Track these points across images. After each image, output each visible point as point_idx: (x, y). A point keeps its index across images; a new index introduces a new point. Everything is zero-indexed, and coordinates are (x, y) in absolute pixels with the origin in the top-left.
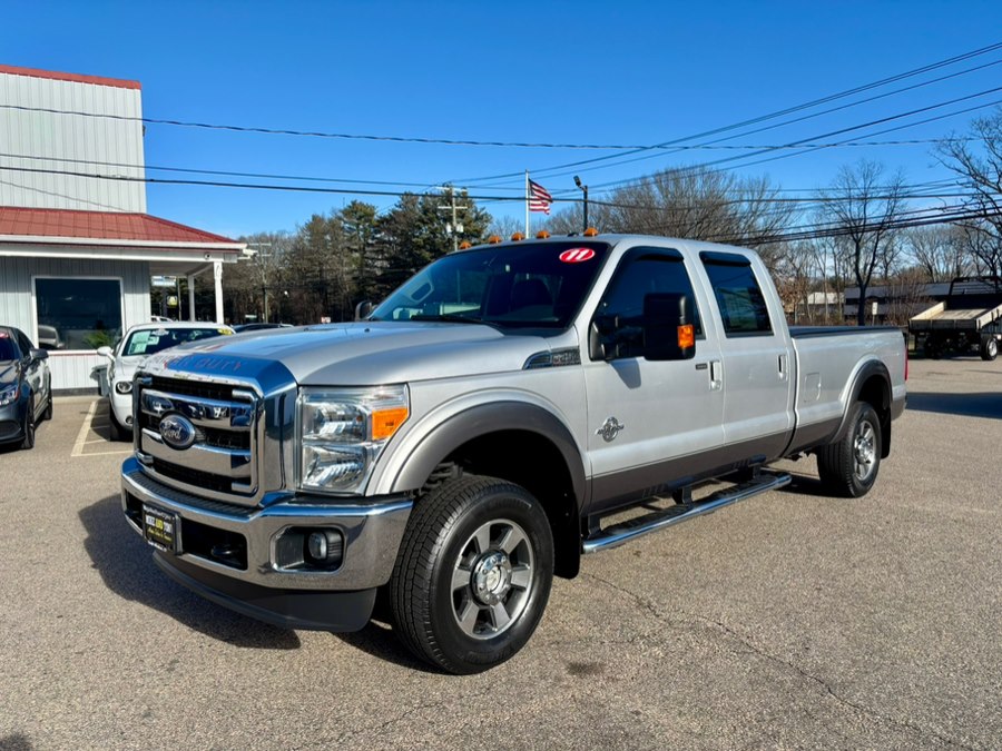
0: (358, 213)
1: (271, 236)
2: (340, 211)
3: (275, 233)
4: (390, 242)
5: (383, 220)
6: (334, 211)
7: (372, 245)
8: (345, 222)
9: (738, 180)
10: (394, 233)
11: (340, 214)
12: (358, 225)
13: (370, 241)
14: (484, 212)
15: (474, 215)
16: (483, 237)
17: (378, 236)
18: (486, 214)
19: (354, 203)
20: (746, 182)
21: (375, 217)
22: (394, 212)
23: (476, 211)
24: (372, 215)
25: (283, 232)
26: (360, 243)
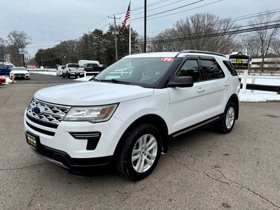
0: (98, 32)
1: (73, 41)
4: (107, 43)
5: (105, 35)
6: (89, 32)
7: (101, 43)
8: (93, 36)
9: (220, 19)
10: (108, 40)
11: (91, 33)
12: (97, 37)
13: (101, 42)
14: (135, 32)
16: (135, 40)
17: (103, 40)
18: (136, 33)
19: (96, 30)
20: (223, 19)
22: (108, 32)
23: (133, 32)
24: (102, 33)
25: (77, 39)
26: (98, 43)
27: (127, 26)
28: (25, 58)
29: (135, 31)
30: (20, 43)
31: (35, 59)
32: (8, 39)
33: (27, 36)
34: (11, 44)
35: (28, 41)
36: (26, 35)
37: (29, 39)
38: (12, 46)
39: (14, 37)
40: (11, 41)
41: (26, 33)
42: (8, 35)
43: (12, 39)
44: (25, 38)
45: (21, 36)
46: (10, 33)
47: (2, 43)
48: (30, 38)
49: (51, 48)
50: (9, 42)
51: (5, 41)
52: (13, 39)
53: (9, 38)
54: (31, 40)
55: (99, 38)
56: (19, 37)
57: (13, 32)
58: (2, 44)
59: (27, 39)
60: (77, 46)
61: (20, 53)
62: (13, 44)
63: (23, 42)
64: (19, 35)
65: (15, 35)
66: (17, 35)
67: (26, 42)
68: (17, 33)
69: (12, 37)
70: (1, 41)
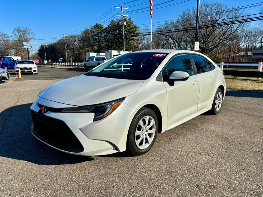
0: (98, 27)
1: (75, 36)
2: (93, 26)
3: (76, 34)
5: (105, 29)
7: (102, 37)
8: (94, 30)
10: (109, 33)
12: (98, 31)
15: (133, 26)
16: (136, 33)
17: (104, 34)
18: (136, 26)
19: (97, 24)
21: (103, 28)
22: (109, 26)
24: (102, 27)
25: (78, 34)
26: (99, 36)
27: (128, 20)
28: (30, 52)
29: (136, 24)
30: (24, 38)
31: (38, 53)
32: (12, 35)
33: (30, 32)
34: (15, 40)
35: (31, 36)
36: (30, 31)
37: (33, 34)
38: (17, 41)
39: (18, 32)
40: (16, 37)
42: (13, 30)
43: (16, 35)
44: (29, 34)
45: (25, 31)
46: (15, 29)
47: (7, 38)
48: (33, 33)
49: (54, 43)
50: (13, 37)
51: (10, 37)
53: (14, 34)
54: (34, 35)
55: (100, 32)
56: (23, 33)
57: (18, 28)
59: (31, 35)
60: (79, 40)
61: (25, 47)
62: (18, 39)
63: (27, 37)
64: (23, 31)
65: (19, 31)
66: (21, 31)
67: (30, 37)
68: (21, 29)
69: (16, 32)
70: (6, 37)
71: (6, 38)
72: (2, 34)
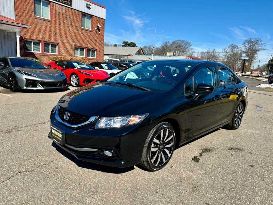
32: (242, 46)
33: (261, 43)
34: (244, 50)
35: (261, 47)
36: (261, 41)
37: (263, 45)
39: (249, 44)
40: (245, 48)
41: (261, 40)
42: (244, 42)
43: (245, 46)
44: (259, 45)
45: (256, 42)
46: (246, 41)
48: (265, 44)
51: (239, 48)
52: (247, 46)
53: (244, 45)
54: (265, 46)
56: (253, 44)
57: (249, 39)
58: (237, 51)
62: (246, 51)
63: (256, 49)
64: (254, 42)
66: (251, 42)
67: (259, 48)
68: (253, 40)
69: (246, 43)
70: (236, 48)
71: (236, 50)
72: (234, 46)
